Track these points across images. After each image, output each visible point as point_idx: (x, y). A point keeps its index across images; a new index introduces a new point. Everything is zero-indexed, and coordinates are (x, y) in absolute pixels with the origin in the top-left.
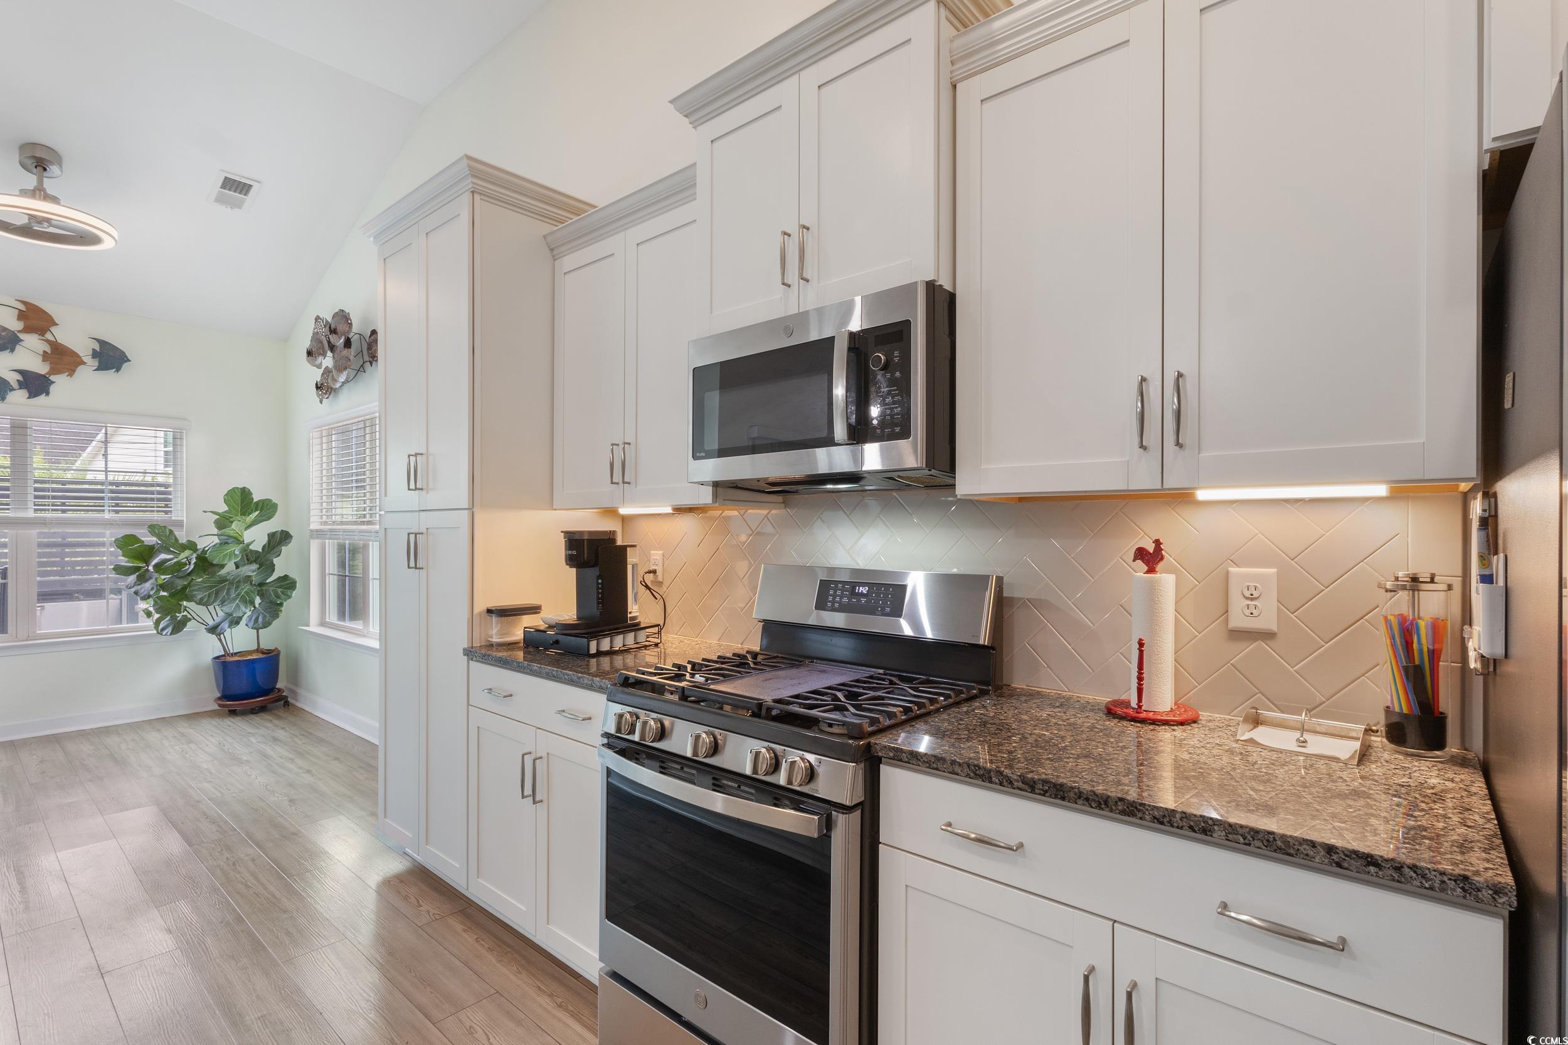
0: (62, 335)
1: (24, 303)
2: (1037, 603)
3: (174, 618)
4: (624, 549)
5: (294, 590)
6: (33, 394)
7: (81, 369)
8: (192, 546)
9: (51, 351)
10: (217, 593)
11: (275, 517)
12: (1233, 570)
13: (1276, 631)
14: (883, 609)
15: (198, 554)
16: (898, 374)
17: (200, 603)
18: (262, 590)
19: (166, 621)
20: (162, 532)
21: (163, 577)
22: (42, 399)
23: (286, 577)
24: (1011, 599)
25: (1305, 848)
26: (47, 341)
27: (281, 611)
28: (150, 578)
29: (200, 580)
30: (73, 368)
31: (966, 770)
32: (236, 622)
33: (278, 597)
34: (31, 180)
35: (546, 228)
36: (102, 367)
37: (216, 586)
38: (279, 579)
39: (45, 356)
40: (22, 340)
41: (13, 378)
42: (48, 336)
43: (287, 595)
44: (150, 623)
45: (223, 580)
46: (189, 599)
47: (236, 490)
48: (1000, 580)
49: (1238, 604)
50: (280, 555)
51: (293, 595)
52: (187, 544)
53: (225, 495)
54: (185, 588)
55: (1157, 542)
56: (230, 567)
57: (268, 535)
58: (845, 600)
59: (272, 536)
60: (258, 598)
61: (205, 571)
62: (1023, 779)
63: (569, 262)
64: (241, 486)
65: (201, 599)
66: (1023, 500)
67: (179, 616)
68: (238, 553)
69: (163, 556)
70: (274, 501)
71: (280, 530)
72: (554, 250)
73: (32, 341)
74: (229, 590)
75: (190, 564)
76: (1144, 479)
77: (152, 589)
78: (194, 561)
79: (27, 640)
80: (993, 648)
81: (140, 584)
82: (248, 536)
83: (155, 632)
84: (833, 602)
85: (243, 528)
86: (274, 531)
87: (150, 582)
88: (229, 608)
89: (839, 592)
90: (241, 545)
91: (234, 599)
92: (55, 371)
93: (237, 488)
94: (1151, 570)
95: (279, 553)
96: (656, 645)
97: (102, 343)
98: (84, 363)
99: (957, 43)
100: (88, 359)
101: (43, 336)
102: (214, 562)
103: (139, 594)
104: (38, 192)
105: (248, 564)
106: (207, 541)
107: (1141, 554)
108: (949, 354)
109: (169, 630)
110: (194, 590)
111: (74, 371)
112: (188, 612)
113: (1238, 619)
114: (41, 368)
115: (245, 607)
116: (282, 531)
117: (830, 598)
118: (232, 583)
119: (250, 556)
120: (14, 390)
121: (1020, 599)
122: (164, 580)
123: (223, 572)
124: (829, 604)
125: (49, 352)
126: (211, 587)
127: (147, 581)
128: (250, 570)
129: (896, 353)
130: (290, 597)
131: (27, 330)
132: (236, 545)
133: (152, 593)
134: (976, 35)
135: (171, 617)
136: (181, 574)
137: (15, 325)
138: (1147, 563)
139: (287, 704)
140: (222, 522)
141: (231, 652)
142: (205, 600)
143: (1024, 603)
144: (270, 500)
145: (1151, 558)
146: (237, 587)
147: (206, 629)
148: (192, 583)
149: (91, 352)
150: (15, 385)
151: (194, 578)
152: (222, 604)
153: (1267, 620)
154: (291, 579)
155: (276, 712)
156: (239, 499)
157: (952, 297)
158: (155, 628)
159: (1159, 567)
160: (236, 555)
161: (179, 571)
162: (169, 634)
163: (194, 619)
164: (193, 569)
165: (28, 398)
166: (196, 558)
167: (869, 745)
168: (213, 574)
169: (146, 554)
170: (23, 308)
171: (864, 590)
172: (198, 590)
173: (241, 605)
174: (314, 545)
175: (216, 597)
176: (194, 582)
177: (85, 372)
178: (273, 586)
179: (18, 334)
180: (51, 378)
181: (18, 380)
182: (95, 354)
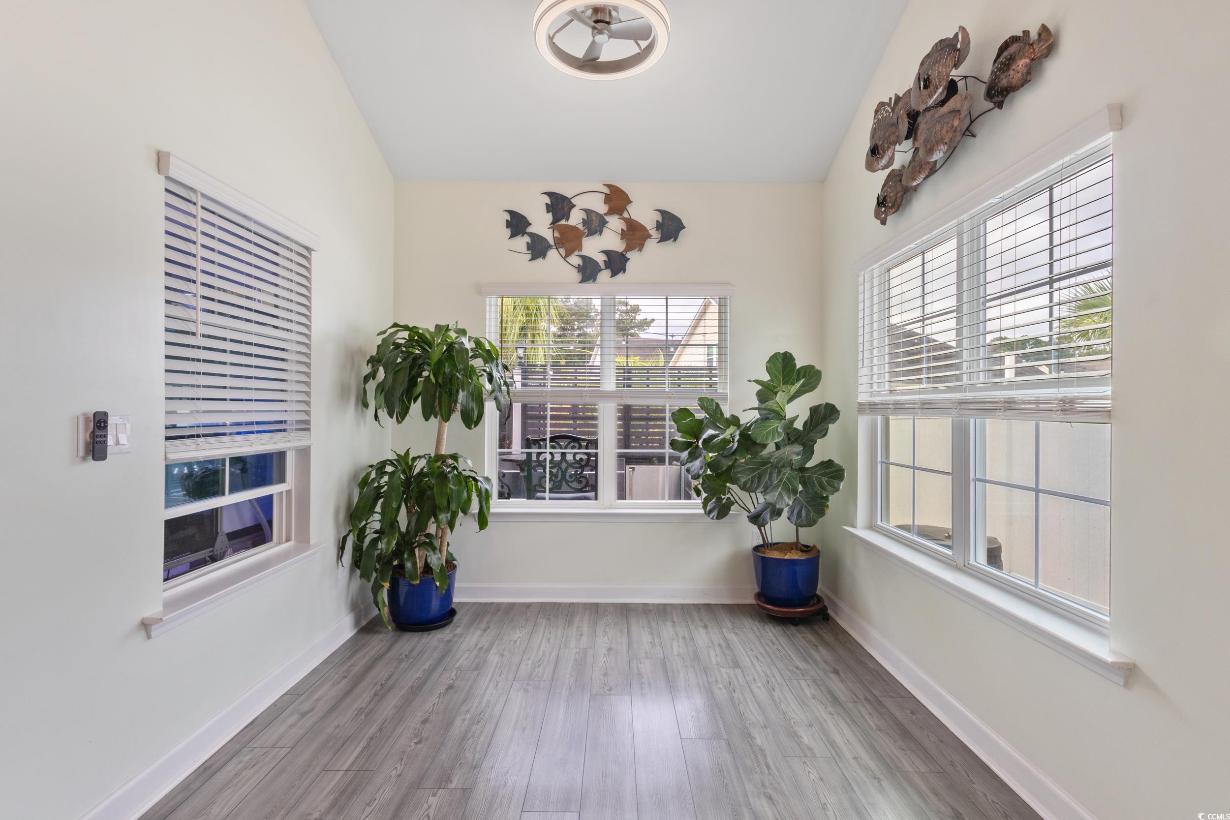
0: (634, 211)
1: (609, 186)
3: (719, 500)
5: (842, 480)
6: (614, 274)
8: (734, 421)
9: (627, 228)
10: (760, 477)
11: (819, 387)
15: (741, 431)
17: (743, 488)
18: (803, 477)
19: (712, 503)
20: (710, 405)
21: (711, 455)
23: (830, 463)
26: (624, 219)
27: (828, 506)
28: (700, 456)
29: (743, 461)
30: (642, 242)
32: (777, 513)
33: (823, 488)
36: (663, 239)
37: (758, 469)
38: (822, 464)
39: (623, 234)
41: (601, 259)
42: (626, 215)
43: (833, 487)
44: (699, 501)
45: (765, 462)
46: (733, 483)
47: (778, 356)
50: (826, 434)
51: (841, 487)
52: (730, 419)
53: (767, 362)
54: (730, 468)
56: (771, 447)
57: (811, 409)
59: (814, 410)
60: (800, 486)
61: (747, 450)
64: (782, 351)
65: (745, 483)
67: (724, 498)
68: (781, 431)
69: (710, 432)
70: (817, 367)
71: (824, 403)
73: (613, 221)
74: (771, 474)
75: (733, 442)
77: (701, 468)
78: (737, 438)
79: (610, 508)
81: (691, 462)
82: (790, 410)
83: (702, 511)
85: (785, 401)
86: (817, 404)
87: (699, 460)
88: (771, 497)
90: (783, 421)
91: (777, 487)
92: (629, 248)
93: (779, 353)
95: (825, 432)
97: (665, 215)
98: (650, 236)
101: (621, 215)
102: (758, 441)
103: (691, 472)
105: (789, 444)
106: (748, 417)
109: (715, 513)
110: (738, 472)
111: (643, 245)
112: (732, 495)
115: (788, 498)
116: (827, 404)
118: (775, 466)
119: (792, 436)
120: (602, 270)
122: (711, 458)
123: (765, 452)
125: (626, 230)
126: (753, 470)
127: (696, 458)
128: (793, 452)
130: (837, 489)
131: (611, 212)
132: (778, 422)
133: (701, 472)
135: (717, 499)
136: (726, 453)
139: (826, 618)
140: (766, 393)
141: (770, 542)
142: (748, 485)
144: (812, 367)
146: (779, 472)
147: (748, 517)
148: (736, 464)
149: (655, 225)
150: (602, 265)
151: (738, 458)
152: (765, 491)
154: (838, 465)
155: (816, 627)
156: (781, 366)
158: (703, 507)
160: (779, 433)
161: (724, 448)
162: (715, 518)
163: (737, 502)
164: (737, 448)
165: (611, 277)
166: (740, 435)
168: (755, 454)
169: (694, 429)
170: (607, 191)
172: (742, 472)
173: (784, 494)
174: (863, 422)
175: (759, 482)
176: (737, 463)
177: (651, 245)
178: (815, 473)
179: (605, 217)
180: (628, 255)
181: (604, 261)
182: (659, 226)
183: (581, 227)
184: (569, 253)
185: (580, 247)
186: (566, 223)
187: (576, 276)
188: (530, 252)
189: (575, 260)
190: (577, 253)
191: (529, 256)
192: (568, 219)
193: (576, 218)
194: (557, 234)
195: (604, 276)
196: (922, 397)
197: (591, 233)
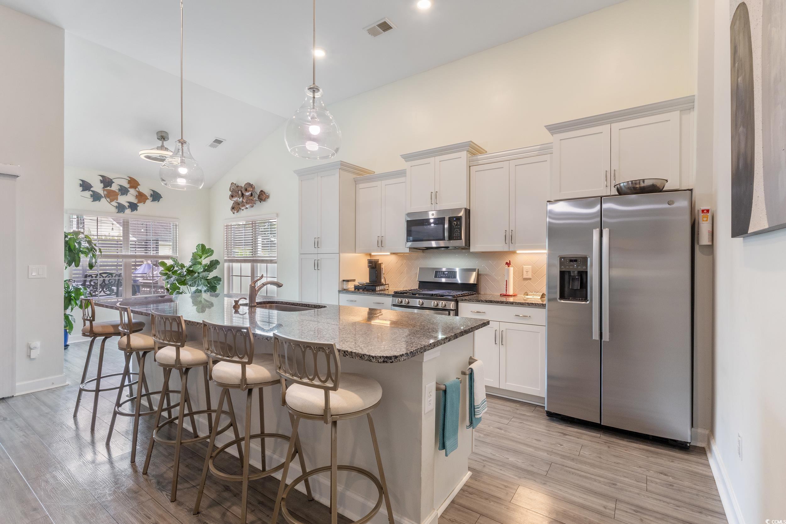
0: (141, 189)
1: (130, 177)
2: (486, 275)
4: (381, 264)
5: (220, 281)
6: (132, 210)
7: (147, 201)
8: (184, 265)
10: (195, 282)
11: (213, 255)
12: (524, 266)
13: (531, 278)
14: (452, 277)
15: (186, 269)
16: (459, 227)
17: (191, 286)
18: (208, 281)
19: (175, 293)
20: (175, 260)
21: (176, 277)
22: (135, 212)
23: (216, 277)
24: (480, 274)
25: (525, 304)
26: (137, 191)
27: (216, 289)
28: (172, 277)
29: (189, 277)
31: (475, 301)
33: (215, 284)
34: (160, 143)
35: (355, 176)
36: (154, 200)
37: (194, 280)
38: (214, 277)
39: (137, 197)
40: (129, 191)
41: (127, 205)
42: (137, 189)
43: (217, 283)
45: (196, 278)
48: (478, 269)
49: (525, 273)
50: (216, 268)
51: (220, 283)
52: (182, 265)
53: (196, 246)
54: (185, 280)
55: (510, 261)
56: (197, 273)
57: (210, 261)
58: (442, 275)
59: (211, 262)
60: (207, 284)
61: (190, 274)
62: (485, 300)
63: (361, 186)
65: (191, 284)
66: (483, 252)
67: (180, 291)
68: (202, 268)
70: (213, 249)
72: (356, 182)
73: (132, 191)
74: (198, 281)
76: (506, 249)
77: (173, 280)
78: (185, 271)
80: (477, 284)
82: (204, 262)
84: (439, 276)
85: (202, 259)
86: (212, 260)
89: (440, 274)
90: (201, 265)
91: (201, 285)
92: (139, 202)
93: (200, 244)
94: (509, 267)
96: (388, 289)
97: (154, 191)
98: (148, 199)
99: (470, 158)
100: (149, 197)
102: (192, 272)
104: (162, 148)
105: (204, 272)
106: (189, 264)
107: (507, 263)
108: (469, 222)
110: (188, 281)
111: (145, 202)
113: (525, 276)
114: (135, 201)
116: (216, 260)
117: (438, 275)
118: (199, 279)
120: (127, 209)
121: (482, 274)
124: (438, 277)
125: (138, 195)
128: (205, 274)
129: (459, 222)
131: (131, 187)
132: (199, 265)
133: (174, 282)
134: (475, 158)
135: (177, 291)
137: (127, 186)
138: (508, 265)
140: (195, 256)
143: (483, 275)
144: (211, 249)
145: (508, 264)
146: (201, 280)
150: (127, 207)
152: (196, 286)
153: (530, 276)
154: (218, 277)
156: (200, 248)
157: (469, 210)
159: (510, 266)
167: (456, 299)
168: (192, 276)
169: (169, 268)
170: (129, 179)
171: (446, 273)
173: (203, 286)
174: (226, 265)
175: (195, 284)
176: (187, 279)
177: (149, 202)
178: (212, 280)
179: (129, 189)
180: (138, 204)
181: (128, 206)
182: (151, 195)
183: (117, 191)
184: (112, 201)
185: (117, 199)
186: (110, 189)
187: (114, 210)
188: (92, 198)
189: (114, 203)
190: (115, 201)
191: (92, 200)
192: (111, 187)
193: (115, 187)
194: (105, 193)
195: (128, 211)
196: (244, 258)
197: (123, 194)
